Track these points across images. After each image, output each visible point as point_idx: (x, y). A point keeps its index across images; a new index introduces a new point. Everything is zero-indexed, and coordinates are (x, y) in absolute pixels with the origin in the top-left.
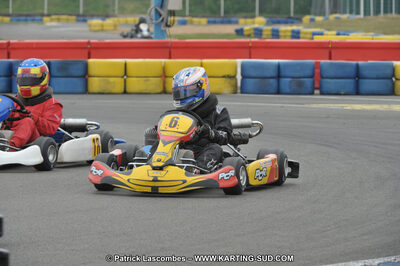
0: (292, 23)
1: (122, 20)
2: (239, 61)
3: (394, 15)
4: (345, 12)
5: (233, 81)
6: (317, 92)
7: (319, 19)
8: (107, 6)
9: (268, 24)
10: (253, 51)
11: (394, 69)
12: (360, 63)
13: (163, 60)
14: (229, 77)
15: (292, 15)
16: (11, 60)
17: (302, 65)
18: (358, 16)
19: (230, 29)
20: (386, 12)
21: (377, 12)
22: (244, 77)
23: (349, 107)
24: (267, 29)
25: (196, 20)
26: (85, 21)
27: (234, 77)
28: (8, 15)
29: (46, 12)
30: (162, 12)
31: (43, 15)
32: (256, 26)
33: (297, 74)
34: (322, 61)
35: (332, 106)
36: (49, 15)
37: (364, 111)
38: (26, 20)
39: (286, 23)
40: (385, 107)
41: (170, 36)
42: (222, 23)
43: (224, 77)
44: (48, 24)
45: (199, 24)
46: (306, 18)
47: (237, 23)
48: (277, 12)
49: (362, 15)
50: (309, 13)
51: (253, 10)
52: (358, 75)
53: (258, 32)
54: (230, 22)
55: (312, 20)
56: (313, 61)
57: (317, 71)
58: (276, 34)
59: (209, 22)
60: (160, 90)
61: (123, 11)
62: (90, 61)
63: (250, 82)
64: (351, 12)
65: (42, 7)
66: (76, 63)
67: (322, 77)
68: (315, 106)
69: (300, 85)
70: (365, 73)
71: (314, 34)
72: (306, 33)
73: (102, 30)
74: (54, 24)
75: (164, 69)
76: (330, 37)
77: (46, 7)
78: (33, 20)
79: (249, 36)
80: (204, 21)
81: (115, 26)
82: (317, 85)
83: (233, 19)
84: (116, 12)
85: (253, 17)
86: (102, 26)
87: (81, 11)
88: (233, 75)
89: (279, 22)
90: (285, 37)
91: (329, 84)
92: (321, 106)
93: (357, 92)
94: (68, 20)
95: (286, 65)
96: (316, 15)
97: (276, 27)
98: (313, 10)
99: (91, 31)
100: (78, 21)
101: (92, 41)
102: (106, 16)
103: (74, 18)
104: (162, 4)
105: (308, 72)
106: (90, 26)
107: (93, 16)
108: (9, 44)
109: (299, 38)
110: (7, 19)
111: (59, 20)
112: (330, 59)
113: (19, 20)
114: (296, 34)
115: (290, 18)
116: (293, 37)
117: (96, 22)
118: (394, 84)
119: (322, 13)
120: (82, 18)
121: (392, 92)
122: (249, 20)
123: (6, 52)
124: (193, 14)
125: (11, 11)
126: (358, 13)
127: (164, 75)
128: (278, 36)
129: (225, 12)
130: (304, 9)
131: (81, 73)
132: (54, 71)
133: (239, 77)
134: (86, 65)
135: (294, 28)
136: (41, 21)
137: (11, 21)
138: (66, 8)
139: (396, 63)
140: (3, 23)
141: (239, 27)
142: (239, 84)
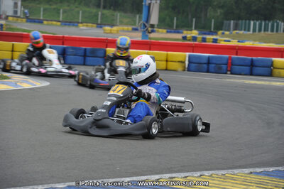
0: (212, 35)
1: (121, 28)
2: (188, 54)
3: (269, 32)
4: (241, 30)
5: (183, 64)
6: (229, 72)
7: (227, 33)
8: (113, 20)
9: (199, 34)
10: (195, 49)
11: (272, 62)
12: (254, 58)
13: (146, 51)
14: (182, 62)
15: (212, 30)
16: (65, 46)
18: (249, 33)
19: (179, 36)
20: (265, 31)
21: (260, 30)
22: (190, 62)
23: (247, 82)
24: (200, 37)
25: (160, 30)
26: (101, 27)
27: (184, 62)
28: (59, 21)
29: (80, 21)
30: (147, 25)
31: (79, 23)
32: (193, 35)
33: (218, 62)
34: (233, 56)
35: (239, 81)
36: (81, 23)
37: (255, 84)
38: (69, 25)
39: (209, 34)
40: (267, 83)
42: (175, 32)
43: (179, 62)
44: (82, 28)
45: (162, 33)
46: (220, 32)
47: (182, 33)
48: (204, 28)
49: (251, 32)
50: (222, 30)
51: (191, 26)
52: (252, 64)
53: (194, 39)
54: (178, 32)
55: (223, 33)
56: (228, 56)
57: (230, 61)
58: (204, 40)
59: (168, 32)
61: (122, 23)
62: (108, 49)
63: (193, 65)
64: (245, 30)
65: (78, 18)
66: (100, 50)
67: (232, 65)
68: (228, 80)
69: (220, 68)
70: (256, 64)
71: (225, 41)
72: (221, 40)
73: (111, 33)
74: (85, 28)
76: (234, 43)
77: (80, 18)
78: (73, 25)
79: (189, 40)
80: (165, 31)
81: (118, 31)
82: (229, 69)
83: (180, 31)
84: (118, 24)
85: (191, 30)
86: (111, 30)
87: (99, 21)
88: (183, 60)
89: (205, 34)
90: (209, 42)
91: (236, 68)
92: (232, 80)
93: (251, 74)
94: (92, 26)
95: (213, 57)
96: (226, 30)
97: (204, 36)
98: (224, 28)
99: (105, 33)
100: (97, 27)
101: (109, 38)
102: (112, 25)
103: (95, 25)
104: (147, 21)
105: (225, 62)
106: (104, 30)
107: (105, 25)
108: (63, 37)
110: (59, 23)
111: (87, 26)
112: (237, 55)
113: (65, 25)
114: (215, 41)
115: (211, 32)
116: (213, 42)
117: (108, 28)
118: (272, 70)
119: (229, 30)
120: (100, 26)
121: (271, 75)
122: (189, 32)
123: (62, 41)
124: (159, 27)
125: (61, 19)
126: (249, 30)
129: (176, 27)
130: (219, 27)
131: (102, 55)
132: (88, 54)
133: (187, 63)
134: (105, 52)
135: (215, 37)
136: (77, 26)
137: (61, 25)
138: (91, 19)
139: (274, 59)
140: (56, 25)
141: (184, 35)
142: (187, 66)
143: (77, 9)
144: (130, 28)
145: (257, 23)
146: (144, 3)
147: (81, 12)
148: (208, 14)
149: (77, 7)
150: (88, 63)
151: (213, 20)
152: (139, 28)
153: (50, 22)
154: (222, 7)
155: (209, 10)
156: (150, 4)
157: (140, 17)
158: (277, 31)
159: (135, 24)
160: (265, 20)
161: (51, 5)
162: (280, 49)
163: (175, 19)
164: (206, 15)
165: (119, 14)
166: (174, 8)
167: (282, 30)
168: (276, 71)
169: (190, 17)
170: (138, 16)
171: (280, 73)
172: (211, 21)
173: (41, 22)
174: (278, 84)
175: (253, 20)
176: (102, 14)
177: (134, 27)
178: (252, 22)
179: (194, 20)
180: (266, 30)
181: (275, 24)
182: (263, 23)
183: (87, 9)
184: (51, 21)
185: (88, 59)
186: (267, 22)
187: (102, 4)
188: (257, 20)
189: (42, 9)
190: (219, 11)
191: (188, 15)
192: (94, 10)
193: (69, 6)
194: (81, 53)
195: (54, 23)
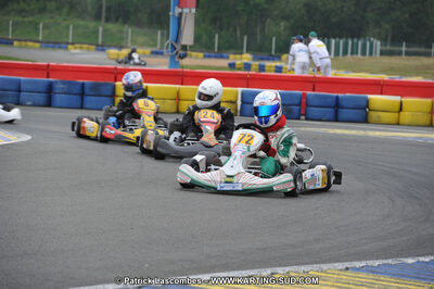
0: (273, 60)
2: (240, 90)
3: (359, 56)
5: (234, 106)
6: (303, 117)
8: (122, 39)
9: (254, 59)
10: (250, 82)
11: (368, 101)
12: (340, 95)
13: (178, 86)
14: (231, 102)
15: (273, 53)
16: (51, 79)
17: (291, 95)
19: (224, 63)
20: (352, 53)
21: (345, 53)
22: (243, 102)
23: (331, 131)
24: (255, 64)
25: (194, 54)
26: (103, 50)
27: (235, 102)
28: (38, 42)
29: (70, 41)
30: (176, 46)
31: (68, 43)
32: (246, 61)
33: (287, 102)
34: (309, 93)
35: (318, 130)
36: (73, 44)
37: (344, 135)
38: (53, 47)
39: (268, 59)
40: (362, 133)
41: (182, 67)
42: (216, 57)
43: (226, 102)
44: (73, 51)
45: (197, 58)
46: (285, 57)
47: (228, 58)
48: (260, 51)
49: (333, 56)
50: (287, 53)
51: (242, 48)
52: (337, 105)
53: (247, 66)
54: (222, 57)
56: (301, 92)
57: (304, 100)
58: (262, 68)
59: (205, 57)
60: (174, 110)
61: (135, 43)
62: (118, 83)
63: (247, 107)
65: (67, 36)
66: (107, 84)
67: (307, 106)
68: (303, 129)
69: (290, 111)
70: (343, 103)
74: (78, 51)
75: (178, 94)
77: (71, 36)
78: (60, 47)
79: (239, 69)
80: (201, 55)
82: (302, 112)
83: (225, 55)
84: (129, 44)
85: (242, 54)
86: (118, 55)
87: (100, 42)
88: (233, 99)
89: (262, 59)
90: (270, 71)
91: (313, 111)
92: (308, 129)
93: (336, 119)
94: (88, 49)
97: (262, 63)
99: (109, 58)
100: (97, 50)
101: (119, 67)
102: (121, 47)
103: (94, 47)
104: (177, 39)
105: (297, 102)
106: (108, 54)
107: (110, 47)
108: (48, 65)
109: (281, 72)
110: (37, 45)
111: (81, 48)
112: (313, 90)
113: (47, 47)
114: (279, 69)
115: (271, 55)
116: (276, 71)
117: (113, 52)
118: (367, 114)
120: (101, 48)
121: (365, 120)
122: (238, 56)
123: (45, 73)
124: (193, 48)
125: (40, 38)
127: (178, 99)
128: (264, 70)
129: (219, 49)
131: (109, 93)
132: (87, 91)
133: (239, 103)
134: (114, 87)
135: (278, 64)
136: (66, 48)
137: (41, 47)
138: (88, 39)
139: (370, 96)
140: (33, 48)
141: (231, 61)
142: (239, 108)
143: (65, 23)
144: (148, 51)
145: (341, 42)
146: (171, 13)
147: (71, 27)
148: (266, 30)
149: (65, 20)
150: (87, 105)
151: (274, 39)
152: (165, 51)
153: (23, 43)
154: (287, 18)
155: (267, 24)
156: (181, 14)
157: (162, 34)
158: (371, 54)
159: (156, 45)
160: (352, 37)
161: (24, 17)
162: (379, 81)
163: (217, 36)
164: (263, 30)
165: (130, 31)
166: (214, 20)
167: (378, 52)
168: (373, 115)
169: (238, 33)
170: (159, 33)
171: (379, 117)
172: (271, 40)
173: (9, 43)
174: (377, 134)
175: (335, 38)
176: (105, 31)
177: (154, 49)
178: (333, 41)
179: (245, 38)
180: (354, 52)
181: (368, 43)
182: (350, 42)
183: (81, 23)
184: (26, 41)
185: (87, 99)
186: (355, 40)
187: (104, 14)
188: (341, 37)
189: (11, 23)
190: (282, 24)
191: (235, 30)
192: (92, 24)
193: (52, 18)
194: (77, 89)
195: (30, 44)
